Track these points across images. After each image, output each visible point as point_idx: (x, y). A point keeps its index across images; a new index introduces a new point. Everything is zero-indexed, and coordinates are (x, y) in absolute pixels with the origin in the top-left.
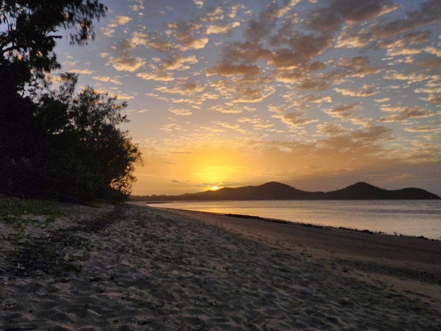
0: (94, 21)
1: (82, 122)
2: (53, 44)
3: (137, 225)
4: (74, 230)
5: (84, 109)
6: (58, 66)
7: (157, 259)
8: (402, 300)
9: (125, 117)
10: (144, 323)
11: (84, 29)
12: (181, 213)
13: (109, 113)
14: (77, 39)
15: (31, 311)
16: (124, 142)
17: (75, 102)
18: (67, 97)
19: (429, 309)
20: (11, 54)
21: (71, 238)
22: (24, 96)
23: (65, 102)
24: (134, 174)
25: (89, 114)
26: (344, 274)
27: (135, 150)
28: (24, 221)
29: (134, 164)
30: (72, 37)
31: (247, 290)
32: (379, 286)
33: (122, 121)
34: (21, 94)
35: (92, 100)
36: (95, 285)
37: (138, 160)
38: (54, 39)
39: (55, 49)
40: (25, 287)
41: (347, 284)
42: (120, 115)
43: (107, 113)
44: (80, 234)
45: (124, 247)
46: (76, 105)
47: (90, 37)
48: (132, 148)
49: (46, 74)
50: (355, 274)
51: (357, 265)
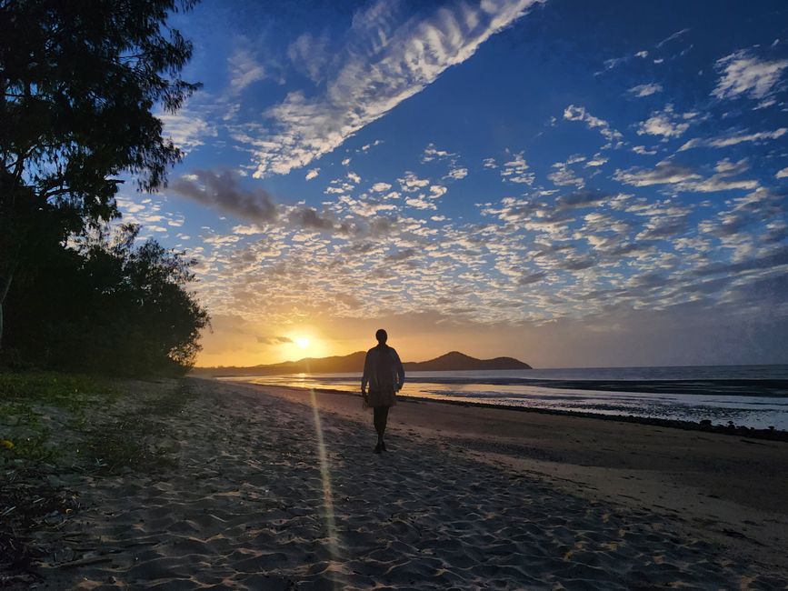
0: (168, 167)
1: (140, 280)
2: (115, 190)
3: (216, 405)
4: (144, 412)
5: (144, 265)
6: (119, 215)
7: (258, 447)
8: (527, 481)
9: (194, 276)
10: (283, 528)
11: (155, 175)
12: (258, 389)
13: (174, 270)
14: (145, 186)
15: (142, 521)
16: (189, 304)
17: (132, 256)
18: (123, 250)
19: (555, 489)
20: (60, 199)
21: (145, 424)
22: (67, 247)
23: (121, 256)
24: (199, 342)
25: (148, 271)
26: (460, 455)
27: (204, 314)
28: (79, 402)
29: (200, 331)
30: (140, 184)
31: (375, 481)
32: (499, 467)
33: (189, 280)
34: (63, 245)
35: (154, 255)
36: (203, 484)
37: (207, 326)
38: (117, 184)
39: (117, 197)
40: (118, 490)
41: (468, 467)
42: (188, 273)
43: (172, 271)
44: (154, 419)
45: (214, 433)
46: (135, 260)
47: (162, 184)
48: (200, 312)
49: (103, 224)
50: (470, 454)
51: (468, 443)
